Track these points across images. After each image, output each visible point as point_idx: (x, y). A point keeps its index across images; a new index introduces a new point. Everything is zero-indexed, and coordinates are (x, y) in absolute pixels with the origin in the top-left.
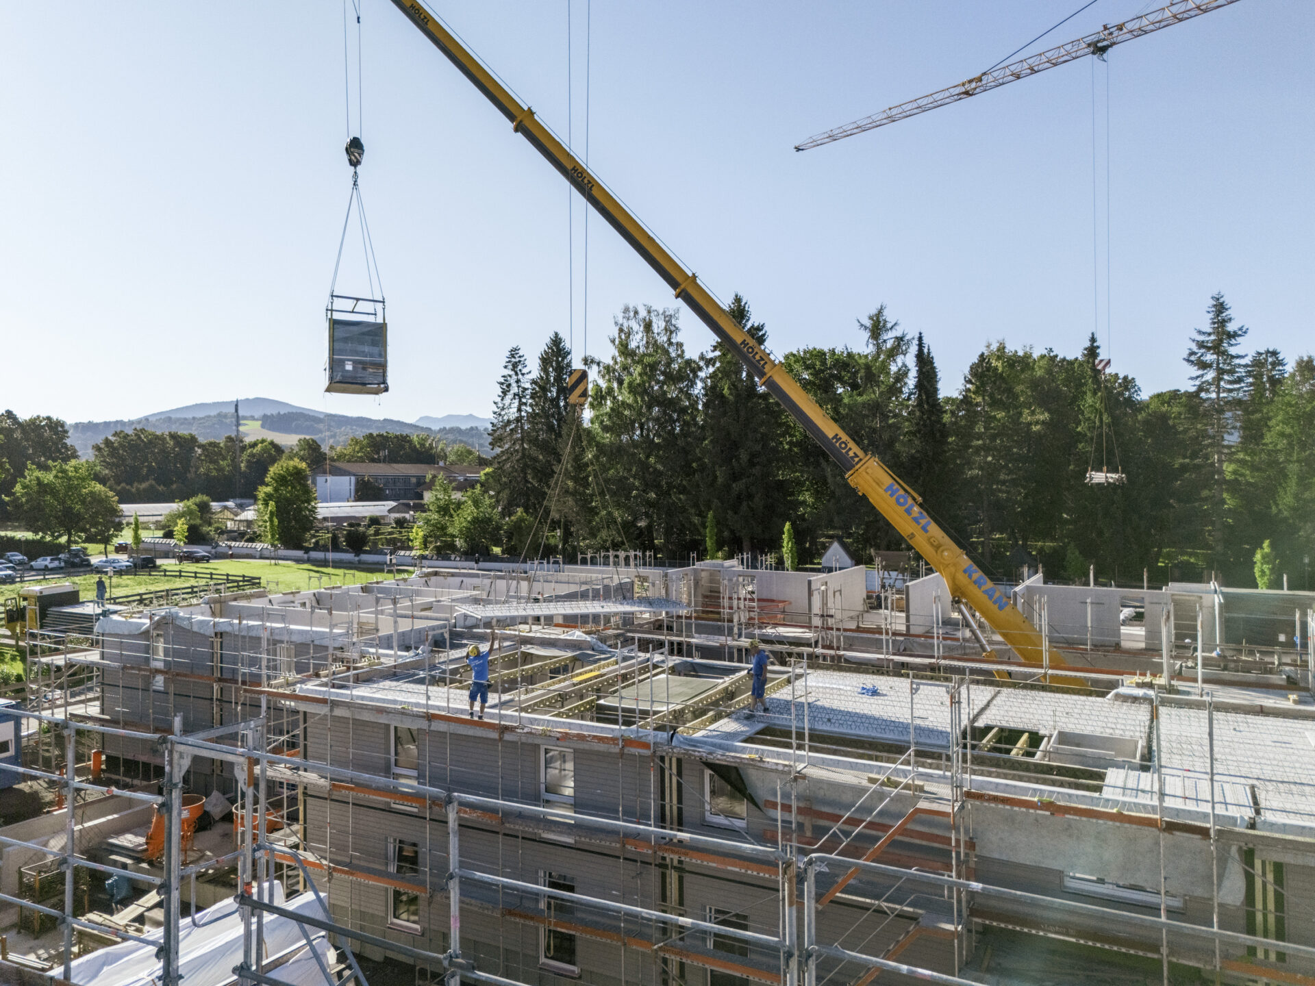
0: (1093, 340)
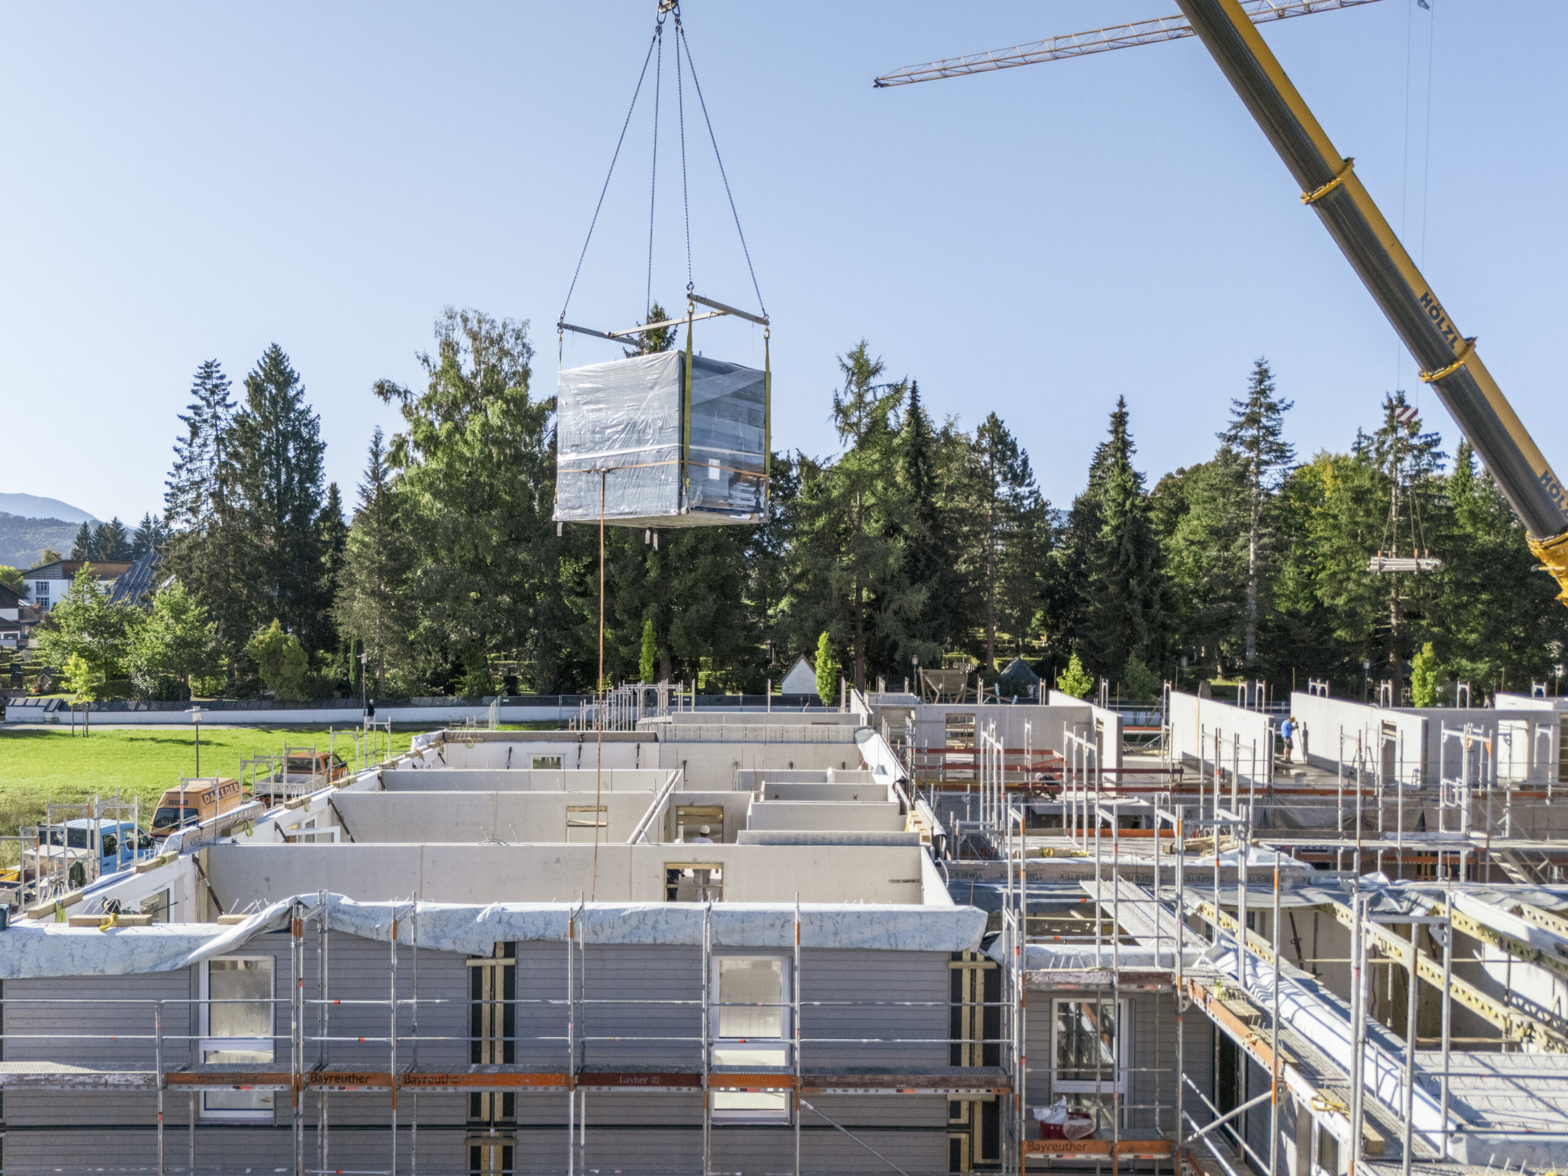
0: (1121, 404)
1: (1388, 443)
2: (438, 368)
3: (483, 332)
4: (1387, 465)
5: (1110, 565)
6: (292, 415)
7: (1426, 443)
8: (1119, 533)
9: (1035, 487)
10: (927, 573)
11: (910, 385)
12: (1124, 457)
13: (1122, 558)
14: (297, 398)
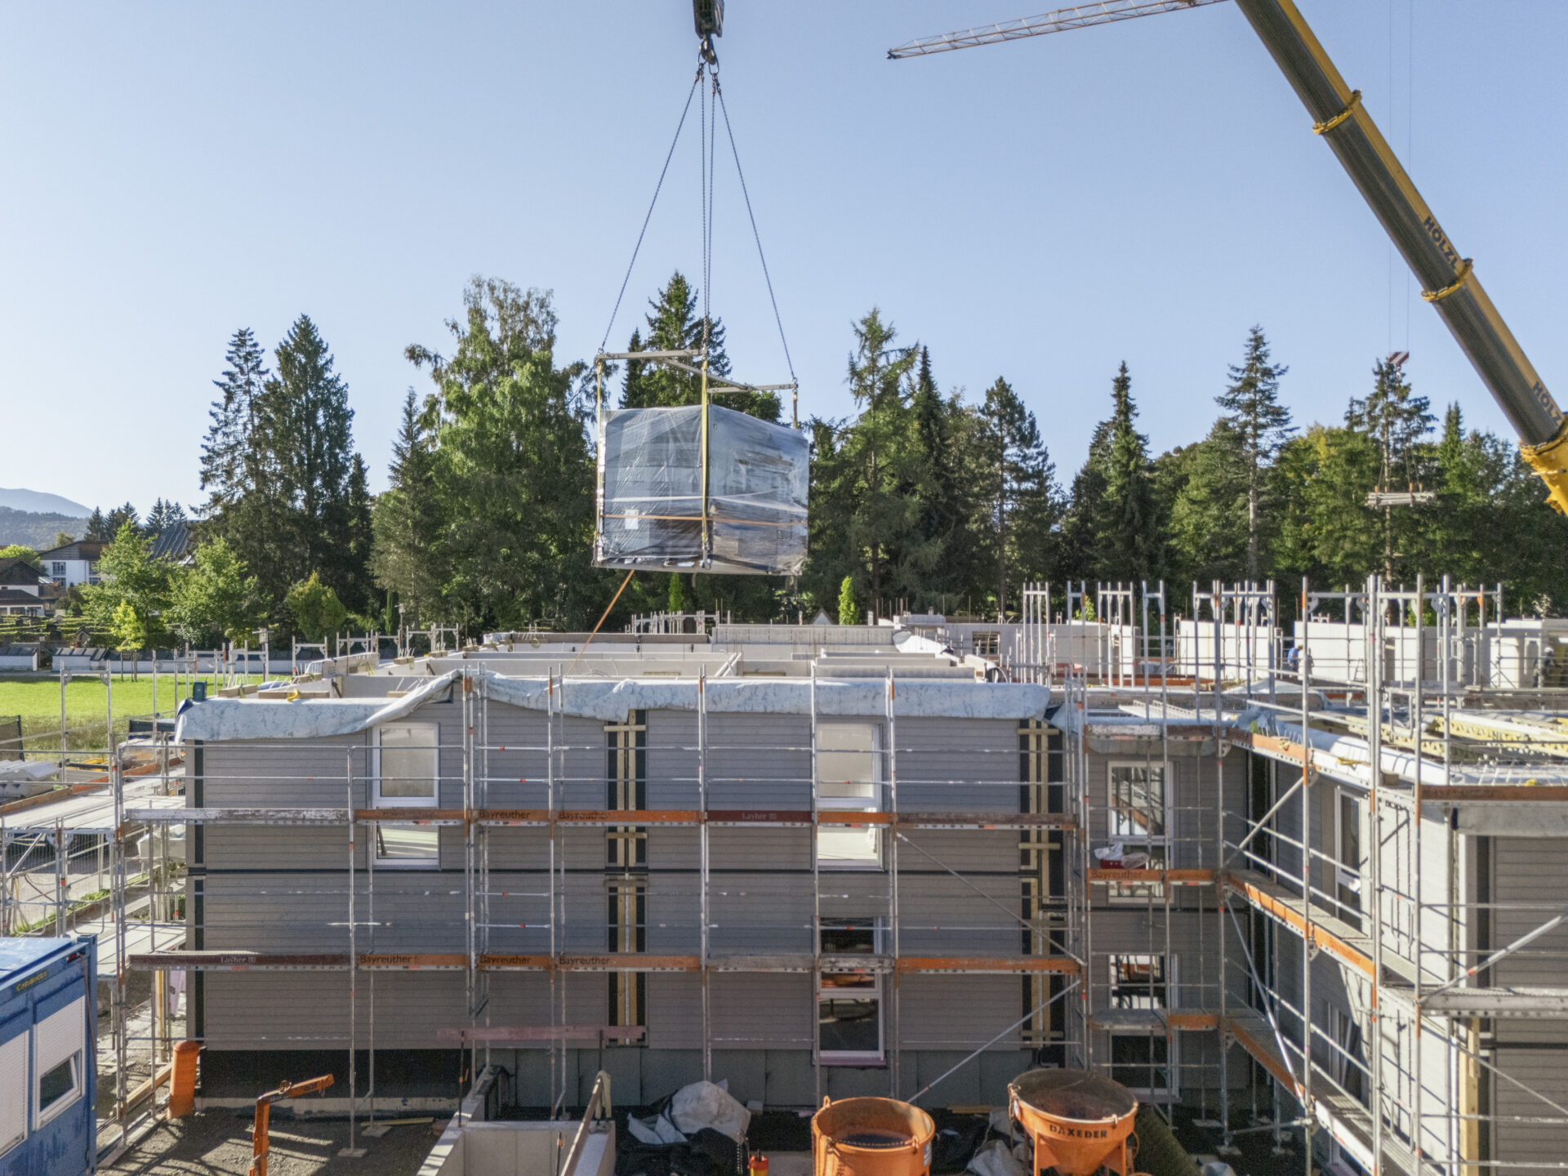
1: (1379, 407)
2: (467, 334)
3: (509, 301)
4: (1379, 429)
5: (1115, 523)
6: (321, 384)
7: (1416, 406)
8: (1124, 493)
9: (1043, 448)
10: (941, 529)
11: (921, 350)
12: (1127, 419)
13: (1128, 516)
14: (325, 367)
